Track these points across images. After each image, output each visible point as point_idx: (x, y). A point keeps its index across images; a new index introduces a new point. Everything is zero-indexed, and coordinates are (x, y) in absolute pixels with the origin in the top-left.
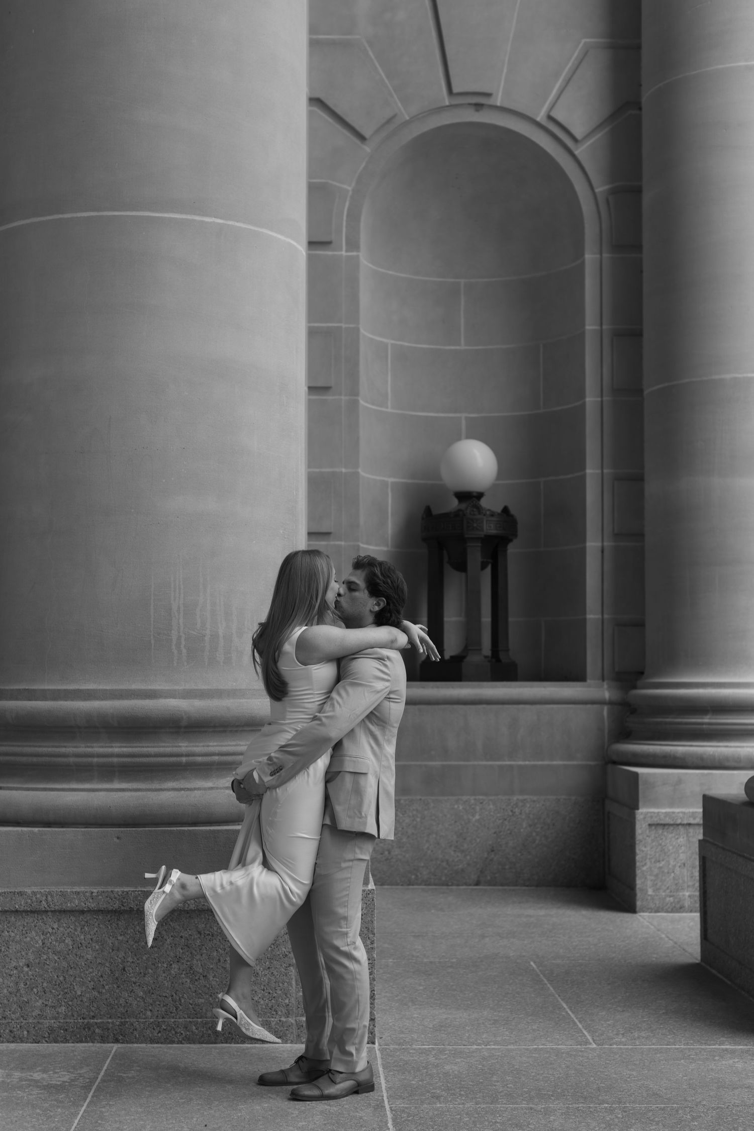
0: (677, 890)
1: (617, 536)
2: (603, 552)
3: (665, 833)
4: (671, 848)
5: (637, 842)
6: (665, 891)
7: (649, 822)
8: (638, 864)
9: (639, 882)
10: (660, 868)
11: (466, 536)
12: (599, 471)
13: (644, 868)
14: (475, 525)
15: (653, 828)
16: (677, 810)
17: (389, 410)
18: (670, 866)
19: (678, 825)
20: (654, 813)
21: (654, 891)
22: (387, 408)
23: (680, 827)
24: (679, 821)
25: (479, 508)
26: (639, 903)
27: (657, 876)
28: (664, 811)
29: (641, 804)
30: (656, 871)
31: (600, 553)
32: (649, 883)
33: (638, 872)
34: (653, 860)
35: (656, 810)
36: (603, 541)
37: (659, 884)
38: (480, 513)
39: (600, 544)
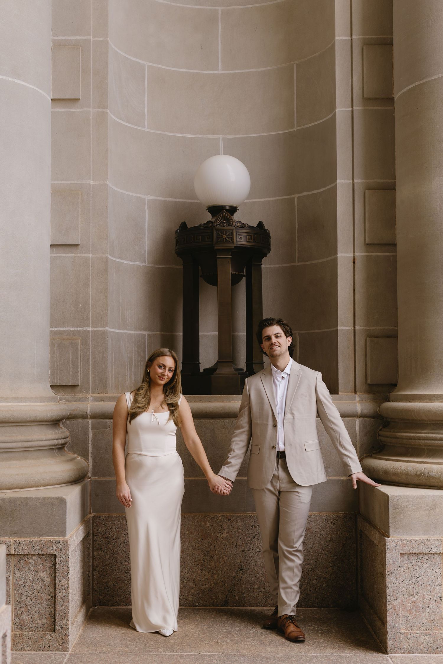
0: (434, 628)
1: (369, 246)
2: (354, 263)
3: (419, 563)
4: (425, 579)
5: (388, 574)
6: (419, 629)
7: (402, 552)
8: (388, 598)
9: (390, 619)
10: (414, 602)
11: (215, 248)
12: (351, 181)
13: (396, 603)
14: (225, 236)
15: (406, 557)
16: (432, 538)
17: (146, 129)
18: (425, 600)
19: (433, 554)
20: (406, 540)
21: (407, 629)
22: (145, 127)
23: (436, 555)
24: (434, 550)
25: (229, 222)
26: (390, 643)
27: (410, 611)
28: (417, 538)
29: (391, 531)
30: (409, 606)
31: (352, 264)
32: (402, 620)
33: (389, 608)
34: (406, 594)
35: (408, 538)
36: (354, 252)
37: (413, 620)
38: (229, 225)
39: (351, 255)
